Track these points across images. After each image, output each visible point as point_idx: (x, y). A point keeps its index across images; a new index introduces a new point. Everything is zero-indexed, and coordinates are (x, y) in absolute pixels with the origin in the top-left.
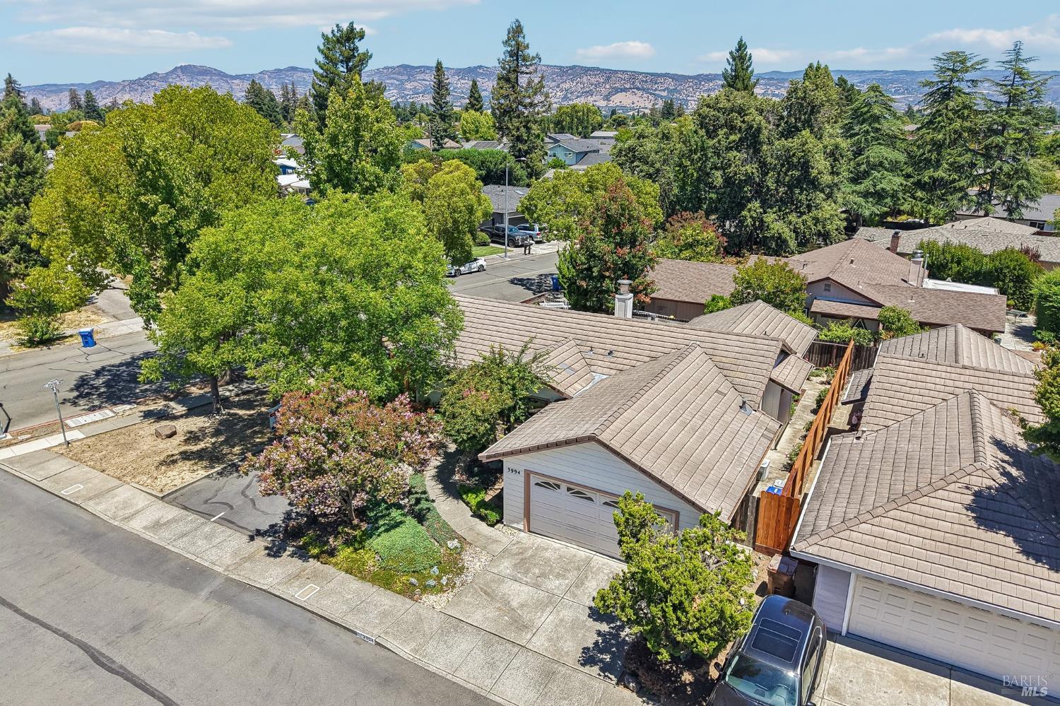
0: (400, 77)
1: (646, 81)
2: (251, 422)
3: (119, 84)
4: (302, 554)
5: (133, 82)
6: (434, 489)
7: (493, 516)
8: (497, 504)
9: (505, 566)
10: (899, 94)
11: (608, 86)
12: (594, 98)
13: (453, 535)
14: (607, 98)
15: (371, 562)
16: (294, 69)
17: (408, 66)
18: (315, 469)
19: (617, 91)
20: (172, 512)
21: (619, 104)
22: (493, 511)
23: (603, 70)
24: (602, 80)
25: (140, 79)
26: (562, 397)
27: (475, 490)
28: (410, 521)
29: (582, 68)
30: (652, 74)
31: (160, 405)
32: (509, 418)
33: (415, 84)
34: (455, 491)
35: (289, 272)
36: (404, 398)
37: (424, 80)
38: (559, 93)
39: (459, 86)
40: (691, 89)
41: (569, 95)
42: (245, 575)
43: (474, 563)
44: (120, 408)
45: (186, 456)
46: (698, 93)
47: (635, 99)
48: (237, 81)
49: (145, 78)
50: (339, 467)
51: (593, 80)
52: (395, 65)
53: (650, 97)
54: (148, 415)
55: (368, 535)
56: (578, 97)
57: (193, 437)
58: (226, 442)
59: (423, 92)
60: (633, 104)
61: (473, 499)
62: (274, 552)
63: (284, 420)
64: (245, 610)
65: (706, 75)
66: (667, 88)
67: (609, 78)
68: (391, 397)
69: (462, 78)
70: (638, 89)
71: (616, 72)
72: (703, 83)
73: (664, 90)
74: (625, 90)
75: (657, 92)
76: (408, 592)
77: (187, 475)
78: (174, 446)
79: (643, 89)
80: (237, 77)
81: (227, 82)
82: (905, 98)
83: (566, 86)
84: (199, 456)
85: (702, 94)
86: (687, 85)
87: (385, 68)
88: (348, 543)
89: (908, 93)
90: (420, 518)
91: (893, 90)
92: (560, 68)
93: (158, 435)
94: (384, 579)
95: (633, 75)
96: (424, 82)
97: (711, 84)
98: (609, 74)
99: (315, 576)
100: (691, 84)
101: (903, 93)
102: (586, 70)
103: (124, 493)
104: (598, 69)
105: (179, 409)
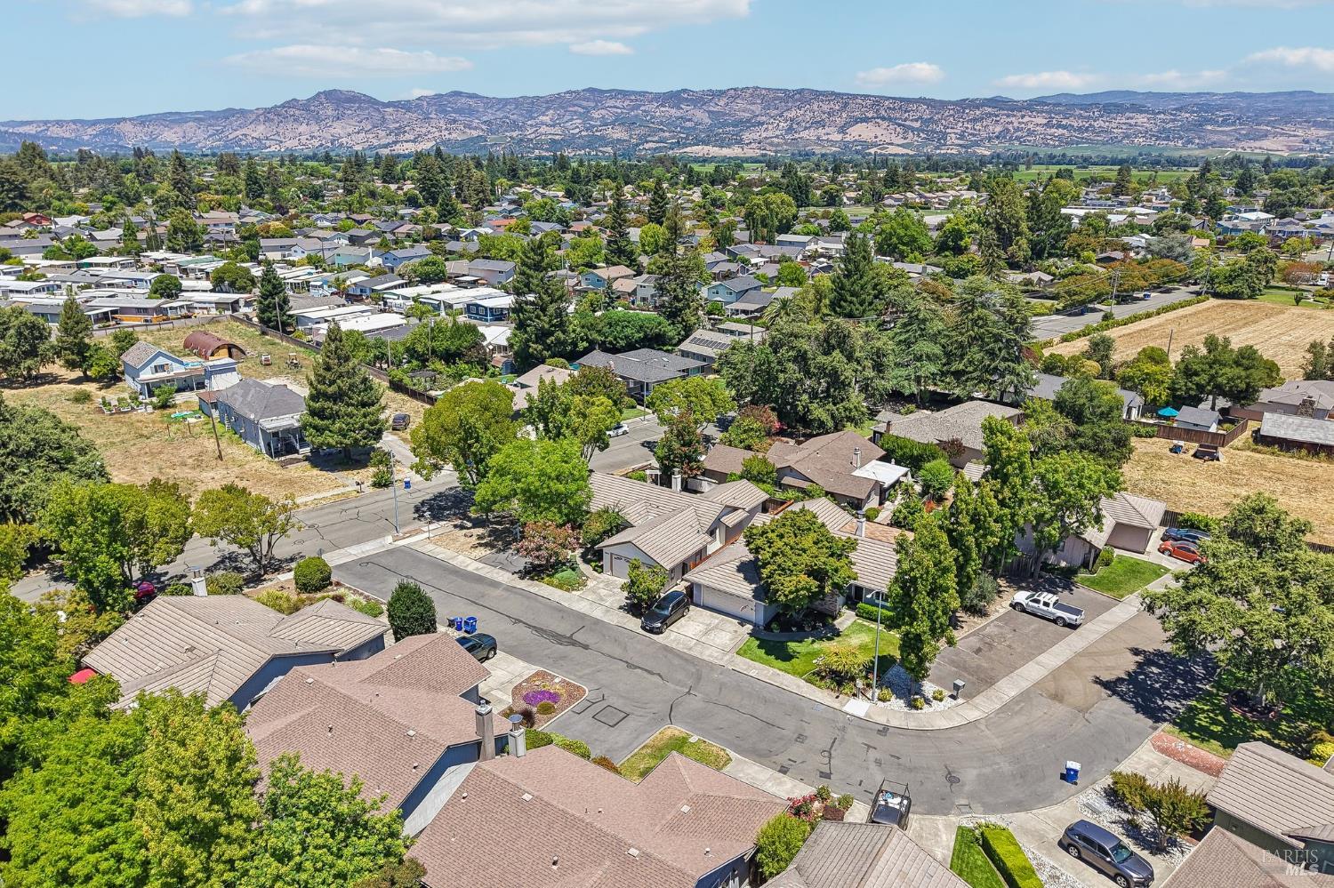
0: (585, 103)
1: (894, 109)
2: (503, 531)
3: (251, 111)
4: (532, 579)
5: (268, 111)
6: (579, 561)
7: (600, 570)
8: (602, 567)
9: (601, 585)
10: (1228, 125)
11: (844, 115)
12: (827, 130)
13: (584, 575)
14: (842, 130)
15: (556, 581)
16: (457, 94)
17: (595, 90)
18: (539, 548)
19: (857, 121)
20: (482, 565)
21: (857, 138)
22: (599, 569)
23: (839, 94)
24: (837, 108)
25: (276, 106)
26: (632, 526)
27: (595, 561)
28: (570, 570)
29: (811, 91)
30: (901, 100)
31: (458, 522)
32: (608, 533)
33: (603, 112)
34: (587, 562)
35: (530, 479)
36: (569, 525)
37: (615, 107)
38: (781, 124)
39: (658, 114)
40: (951, 119)
41: (795, 126)
42: (513, 584)
43: (590, 584)
44: (442, 523)
45: (481, 545)
46: (960, 124)
47: (879, 131)
48: (390, 110)
49: (283, 106)
50: (547, 548)
51: (825, 107)
52: (580, 88)
53: (898, 129)
54: (455, 526)
55: (554, 574)
56: (806, 128)
57: (480, 537)
58: (495, 540)
59: (613, 123)
60: (876, 137)
61: (593, 564)
62: (522, 578)
63: (529, 531)
64: (516, 593)
65: (972, 101)
66: (921, 118)
67: (846, 104)
68: (564, 525)
69: (662, 105)
70: (883, 119)
71: (855, 96)
72: (967, 111)
73: (917, 120)
74: (866, 120)
75: (908, 123)
76: (568, 590)
77: (483, 552)
78: (474, 540)
79: (890, 119)
80: (390, 104)
81: (378, 110)
82: (1235, 131)
83: (792, 114)
84: (486, 545)
85: (966, 125)
86: (947, 114)
87: (568, 92)
88: (548, 576)
89: (1240, 124)
90: (574, 569)
91: (1220, 119)
92: (785, 91)
93: (465, 535)
94: (560, 586)
95: (878, 101)
96: (615, 110)
97: (978, 113)
98: (845, 100)
99: (536, 585)
100: (952, 112)
101: (1233, 124)
102: (818, 95)
103: (461, 558)
104: (833, 93)
105: (469, 525)
